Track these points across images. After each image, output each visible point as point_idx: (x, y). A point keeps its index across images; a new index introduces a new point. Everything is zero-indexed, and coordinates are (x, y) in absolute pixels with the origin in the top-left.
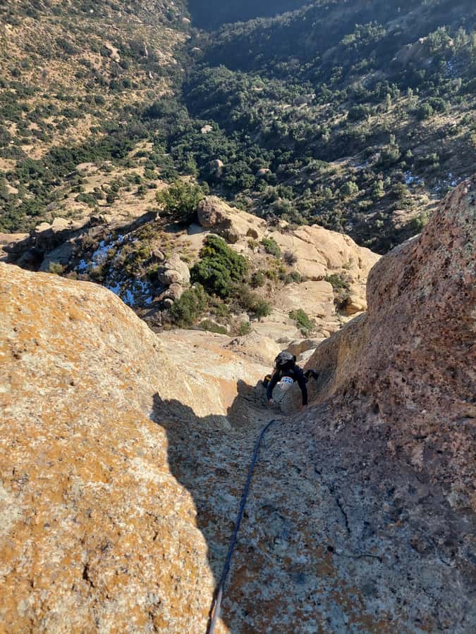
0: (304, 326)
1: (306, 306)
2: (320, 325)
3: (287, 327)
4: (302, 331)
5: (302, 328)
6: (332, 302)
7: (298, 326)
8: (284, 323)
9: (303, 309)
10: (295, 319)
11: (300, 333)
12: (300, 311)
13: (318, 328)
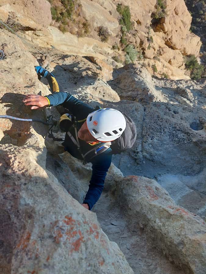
0: (125, 24)
1: (133, 7)
2: (136, 31)
3: (111, 17)
4: (122, 28)
5: (123, 26)
6: (150, 14)
7: (120, 21)
8: (110, 12)
9: (130, 7)
10: (120, 13)
11: (119, 30)
12: (127, 7)
13: (134, 32)
